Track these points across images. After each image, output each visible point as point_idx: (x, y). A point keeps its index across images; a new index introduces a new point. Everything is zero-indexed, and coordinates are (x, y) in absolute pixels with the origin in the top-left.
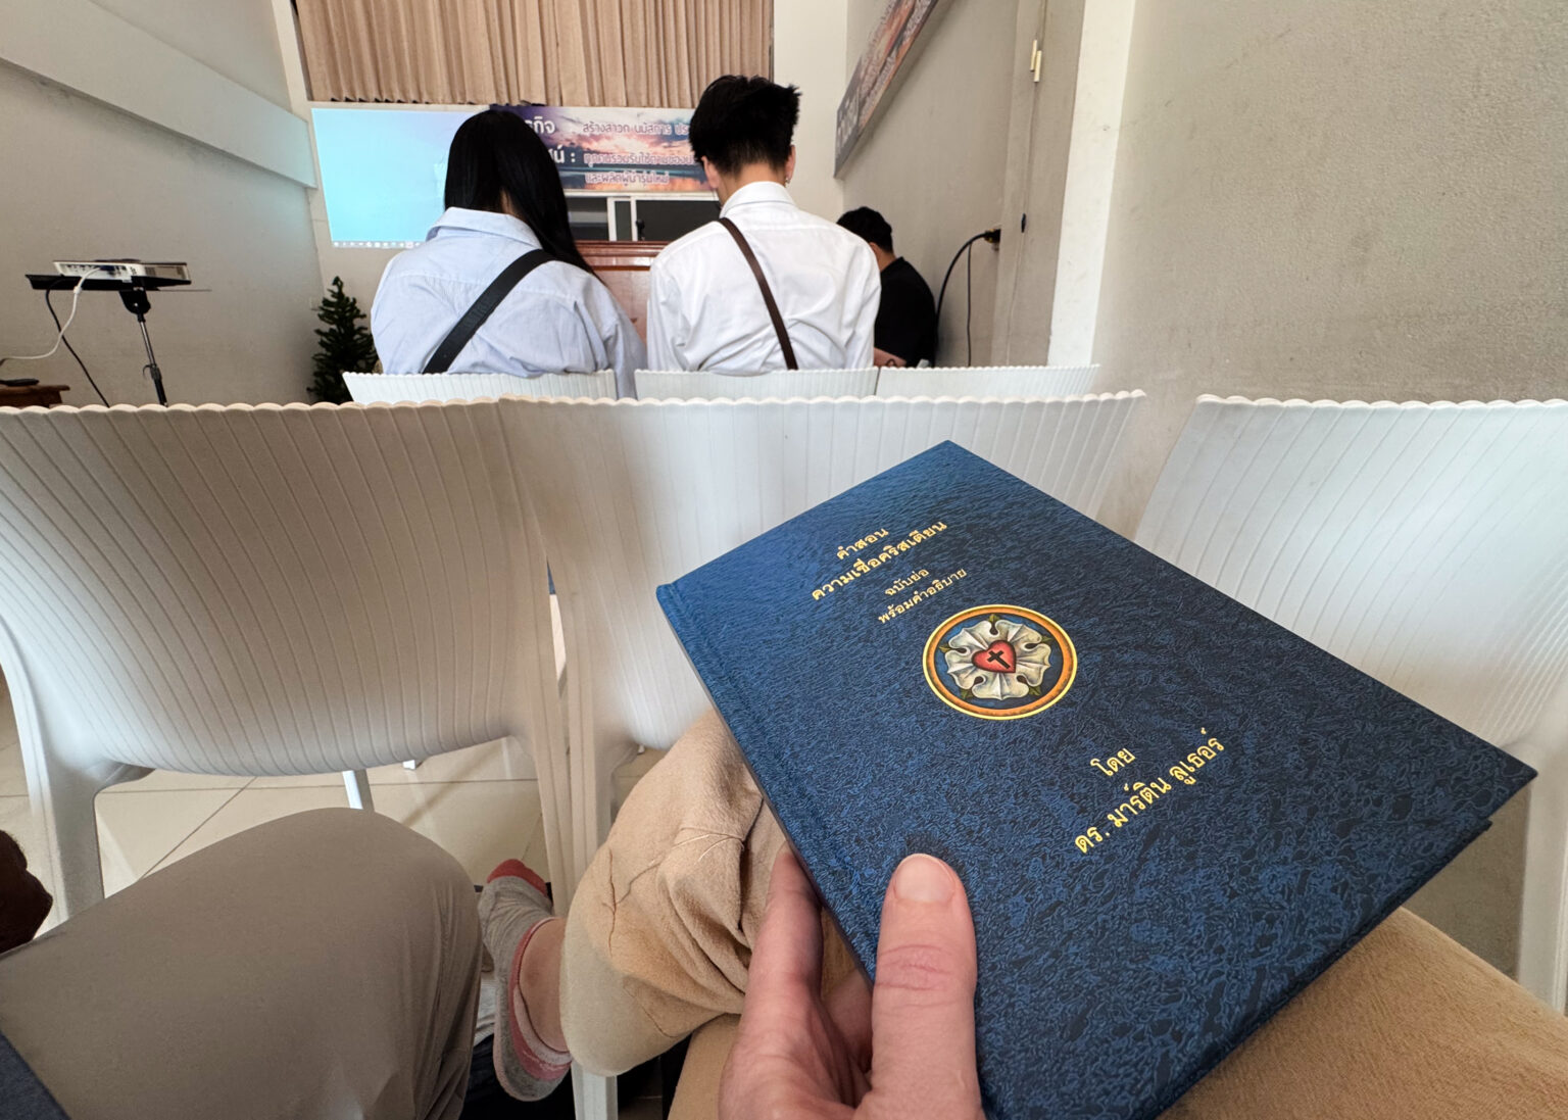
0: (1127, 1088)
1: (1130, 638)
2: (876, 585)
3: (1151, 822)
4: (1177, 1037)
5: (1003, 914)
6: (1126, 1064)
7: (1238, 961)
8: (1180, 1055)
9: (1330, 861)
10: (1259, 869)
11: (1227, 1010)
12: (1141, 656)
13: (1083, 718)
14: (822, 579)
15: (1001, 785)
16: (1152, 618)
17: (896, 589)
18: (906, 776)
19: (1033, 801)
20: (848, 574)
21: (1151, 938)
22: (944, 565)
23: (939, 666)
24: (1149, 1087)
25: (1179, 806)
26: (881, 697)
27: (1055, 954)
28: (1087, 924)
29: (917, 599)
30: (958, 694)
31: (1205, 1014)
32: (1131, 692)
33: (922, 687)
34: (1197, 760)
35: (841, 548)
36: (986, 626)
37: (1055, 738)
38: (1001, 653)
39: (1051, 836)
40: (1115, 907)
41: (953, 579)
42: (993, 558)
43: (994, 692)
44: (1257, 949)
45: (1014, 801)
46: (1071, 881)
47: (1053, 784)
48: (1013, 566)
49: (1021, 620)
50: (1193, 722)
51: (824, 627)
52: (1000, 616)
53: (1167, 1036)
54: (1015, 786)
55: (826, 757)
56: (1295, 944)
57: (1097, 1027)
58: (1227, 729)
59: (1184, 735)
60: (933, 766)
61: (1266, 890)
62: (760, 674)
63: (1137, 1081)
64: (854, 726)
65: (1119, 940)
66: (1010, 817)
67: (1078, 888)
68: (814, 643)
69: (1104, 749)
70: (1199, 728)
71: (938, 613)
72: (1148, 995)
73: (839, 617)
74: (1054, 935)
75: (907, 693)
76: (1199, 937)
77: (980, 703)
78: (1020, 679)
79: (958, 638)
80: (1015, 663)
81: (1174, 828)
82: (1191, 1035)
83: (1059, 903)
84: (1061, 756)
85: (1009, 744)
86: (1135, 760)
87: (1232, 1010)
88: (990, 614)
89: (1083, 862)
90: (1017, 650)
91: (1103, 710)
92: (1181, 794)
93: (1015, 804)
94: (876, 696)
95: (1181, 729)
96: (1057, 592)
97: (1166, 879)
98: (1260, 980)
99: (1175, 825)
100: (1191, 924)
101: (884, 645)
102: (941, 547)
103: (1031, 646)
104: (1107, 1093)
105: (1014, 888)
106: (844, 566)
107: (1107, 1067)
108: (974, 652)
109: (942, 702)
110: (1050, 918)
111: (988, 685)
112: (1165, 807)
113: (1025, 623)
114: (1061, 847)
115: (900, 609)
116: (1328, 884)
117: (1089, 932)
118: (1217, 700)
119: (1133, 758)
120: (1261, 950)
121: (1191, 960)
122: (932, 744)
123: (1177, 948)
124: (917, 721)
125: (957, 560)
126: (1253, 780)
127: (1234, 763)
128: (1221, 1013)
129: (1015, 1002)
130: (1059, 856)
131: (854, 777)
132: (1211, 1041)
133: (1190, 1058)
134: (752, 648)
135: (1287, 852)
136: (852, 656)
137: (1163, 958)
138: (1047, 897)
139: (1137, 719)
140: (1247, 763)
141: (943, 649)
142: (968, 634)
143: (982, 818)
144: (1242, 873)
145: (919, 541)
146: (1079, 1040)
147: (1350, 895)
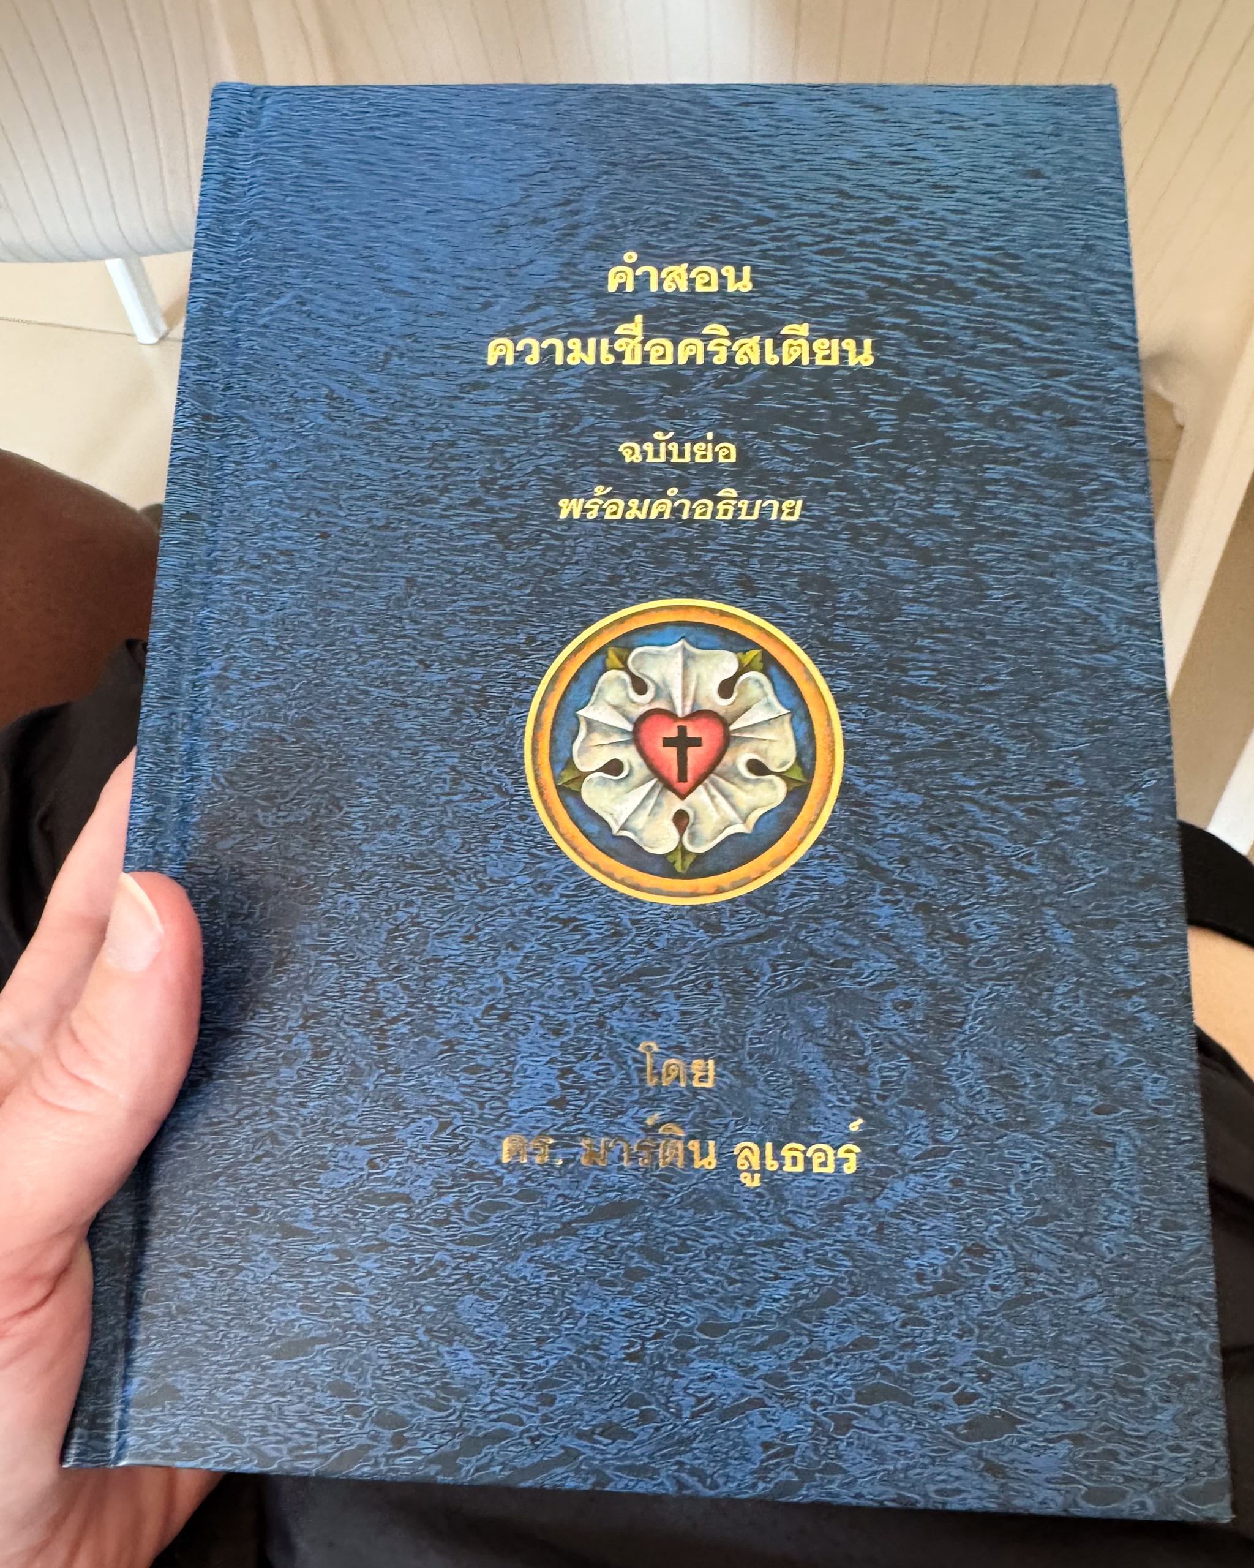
0: (291, 1444)
1: (929, 881)
2: (618, 415)
3: (634, 1191)
4: (398, 1441)
5: (324, 1156)
6: (312, 1422)
7: (555, 1426)
8: (383, 1460)
9: (806, 1413)
10: (704, 1355)
11: (486, 1460)
12: (913, 930)
13: (705, 964)
14: (535, 316)
15: (483, 976)
16: (1010, 872)
17: (644, 454)
18: (361, 853)
19: (506, 1036)
20: (592, 342)
21: (480, 1326)
22: (780, 464)
23: (576, 687)
24: (316, 1461)
25: (696, 1200)
26: (435, 676)
27: (343, 1255)
28: (417, 1251)
29: (662, 508)
30: (558, 770)
31: (453, 1446)
32: (825, 980)
33: (515, 708)
34: (794, 1158)
35: (631, 256)
36: (726, 663)
37: (631, 964)
38: (697, 742)
39: (482, 1105)
40: (474, 1257)
41: (766, 511)
42: (882, 517)
43: (617, 808)
44: (593, 1433)
45: (478, 1015)
46: (449, 1183)
47: (557, 1033)
48: (895, 565)
49: (794, 701)
50: (859, 1100)
51: (452, 445)
52: (769, 664)
53: (388, 1434)
54: (501, 994)
55: (266, 725)
56: (646, 1460)
57: (316, 1366)
58: (894, 1150)
59: (822, 1108)
60: (412, 867)
61: (683, 1382)
62: (275, 465)
63: (308, 1447)
64: (352, 701)
65: (436, 1298)
66: (452, 1034)
67: (449, 1199)
68: (411, 468)
69: (684, 1038)
70: (856, 1113)
71: (671, 572)
72: (408, 1380)
73: (497, 440)
74: (364, 1231)
75: (483, 700)
76: (538, 1368)
77: (579, 813)
78: (681, 819)
79: (654, 655)
80: (698, 782)
81: (657, 1223)
82: (418, 1452)
83: (407, 1198)
84: (612, 999)
85: (554, 919)
86: (709, 1090)
87: (488, 1465)
88: (756, 646)
89: (491, 1172)
90: (727, 759)
91: (749, 972)
92: (718, 1187)
93: (476, 1020)
94: (428, 667)
95: (829, 1097)
96: (913, 692)
97: (574, 1275)
98: (558, 1462)
99: (662, 1220)
100: (547, 1347)
101: (523, 569)
102: (812, 412)
103: (758, 768)
104: (264, 1431)
105: (369, 1135)
106: (600, 312)
107: (289, 1411)
108: (657, 705)
109: (519, 764)
110: (378, 1208)
111: (621, 789)
112: (676, 1187)
113: (792, 711)
114: (480, 1131)
115: (615, 509)
116: (768, 1435)
117: (411, 1261)
118: (936, 1095)
119: (709, 1084)
120: (596, 1437)
121: (501, 1384)
122: (442, 827)
123: (499, 1359)
124: (453, 768)
125: (814, 471)
126: (838, 1246)
127: (843, 1202)
128: (474, 1459)
129: (244, 1269)
130: (466, 1139)
131: (285, 794)
132: (432, 1473)
133: (389, 1470)
134: (301, 394)
135: (765, 1363)
136: (455, 550)
137: (469, 1356)
138: (399, 1179)
139: (784, 1029)
140: (860, 1217)
141: (612, 657)
142: (679, 658)
143: (411, 1005)
144: (678, 1343)
145: (787, 362)
146: (282, 1362)
147: (778, 1464)
